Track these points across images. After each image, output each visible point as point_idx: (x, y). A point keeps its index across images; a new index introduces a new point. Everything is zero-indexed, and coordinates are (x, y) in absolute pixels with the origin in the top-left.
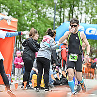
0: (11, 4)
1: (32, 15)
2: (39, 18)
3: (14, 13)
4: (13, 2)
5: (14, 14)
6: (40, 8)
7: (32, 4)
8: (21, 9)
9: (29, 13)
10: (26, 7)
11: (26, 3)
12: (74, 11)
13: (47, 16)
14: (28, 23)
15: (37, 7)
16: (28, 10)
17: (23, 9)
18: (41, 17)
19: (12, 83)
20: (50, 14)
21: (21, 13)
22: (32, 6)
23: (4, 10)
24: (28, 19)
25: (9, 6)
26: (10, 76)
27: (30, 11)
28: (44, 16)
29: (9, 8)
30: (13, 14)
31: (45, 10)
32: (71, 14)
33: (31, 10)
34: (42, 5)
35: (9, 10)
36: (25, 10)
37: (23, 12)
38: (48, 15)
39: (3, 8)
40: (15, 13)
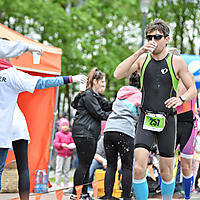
0: (48, 17)
1: (93, 40)
2: (108, 46)
3: (53, 35)
4: (52, 13)
5: (54, 39)
6: (110, 25)
7: (93, 16)
8: (69, 26)
9: (86, 35)
10: (80, 23)
11: (80, 13)
12: (184, 30)
13: (127, 42)
14: (84, 56)
15: (104, 22)
16: (84, 28)
17: (73, 26)
18: (114, 44)
19: (49, 190)
20: (133, 36)
21: (69, 35)
22: (94, 20)
23: (31, 29)
24: (84, 48)
25: (42, 20)
26: (45, 174)
27: (88, 31)
28: (120, 42)
29: (42, 25)
30: (51, 38)
31: (120, 28)
32: (178, 37)
33: (90, 28)
34: (115, 18)
35: (42, 29)
36: (77, 30)
37: (74, 34)
38: (128, 40)
39: (30, 26)
40: (56, 35)
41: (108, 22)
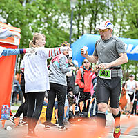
1: (39, 24)
2: (49, 28)
6: (50, 15)
7: (40, 9)
8: (24, 15)
9: (35, 21)
10: (32, 13)
11: (31, 7)
12: (97, 20)
13: (60, 26)
15: (47, 13)
17: (27, 15)
18: (52, 27)
20: (64, 22)
21: (24, 21)
24: (33, 29)
27: (36, 18)
29: (7, 13)
30: (13, 22)
31: (57, 17)
32: (93, 25)
33: (38, 16)
34: (53, 10)
37: (28, 20)
40: (16, 20)
41: (49, 13)
